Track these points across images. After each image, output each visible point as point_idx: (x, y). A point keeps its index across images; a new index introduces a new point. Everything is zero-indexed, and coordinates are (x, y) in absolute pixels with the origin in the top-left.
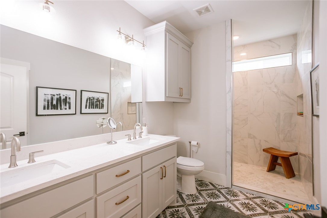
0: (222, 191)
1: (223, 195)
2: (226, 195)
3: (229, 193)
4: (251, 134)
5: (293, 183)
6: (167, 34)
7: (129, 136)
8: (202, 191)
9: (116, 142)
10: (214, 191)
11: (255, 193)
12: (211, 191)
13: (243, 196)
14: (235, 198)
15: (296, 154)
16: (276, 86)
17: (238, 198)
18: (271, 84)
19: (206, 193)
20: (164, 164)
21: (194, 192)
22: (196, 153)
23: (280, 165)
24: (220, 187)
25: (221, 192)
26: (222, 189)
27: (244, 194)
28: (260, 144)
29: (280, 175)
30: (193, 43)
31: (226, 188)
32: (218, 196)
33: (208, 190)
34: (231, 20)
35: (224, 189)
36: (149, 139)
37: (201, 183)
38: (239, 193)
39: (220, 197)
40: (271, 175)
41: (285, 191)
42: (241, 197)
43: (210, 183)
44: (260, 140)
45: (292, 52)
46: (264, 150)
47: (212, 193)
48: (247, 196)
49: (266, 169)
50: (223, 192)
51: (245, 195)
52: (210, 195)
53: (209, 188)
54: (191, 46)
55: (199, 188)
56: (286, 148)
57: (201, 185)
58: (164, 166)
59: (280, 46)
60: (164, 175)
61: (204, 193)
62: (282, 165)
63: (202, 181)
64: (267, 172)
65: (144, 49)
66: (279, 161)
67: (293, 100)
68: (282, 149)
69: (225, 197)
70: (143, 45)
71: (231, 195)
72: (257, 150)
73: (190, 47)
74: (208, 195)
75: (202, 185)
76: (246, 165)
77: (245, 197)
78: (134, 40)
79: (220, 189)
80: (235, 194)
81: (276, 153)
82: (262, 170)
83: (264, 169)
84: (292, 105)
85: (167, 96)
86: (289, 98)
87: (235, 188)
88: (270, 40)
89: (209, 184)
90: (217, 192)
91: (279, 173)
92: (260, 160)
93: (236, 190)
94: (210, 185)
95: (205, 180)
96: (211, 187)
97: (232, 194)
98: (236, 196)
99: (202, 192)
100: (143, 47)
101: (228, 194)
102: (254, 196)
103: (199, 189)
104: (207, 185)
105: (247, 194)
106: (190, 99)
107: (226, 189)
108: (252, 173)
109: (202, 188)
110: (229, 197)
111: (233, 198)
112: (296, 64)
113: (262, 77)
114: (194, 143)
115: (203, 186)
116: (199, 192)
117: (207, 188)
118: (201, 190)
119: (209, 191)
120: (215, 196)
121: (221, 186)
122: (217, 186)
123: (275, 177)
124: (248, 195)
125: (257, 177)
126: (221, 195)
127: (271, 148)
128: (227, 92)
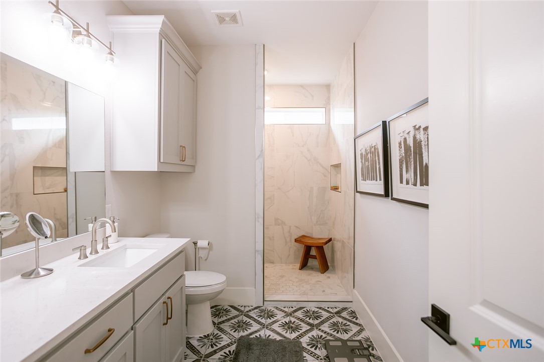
0: (252, 314)
1: (255, 320)
2: (258, 319)
3: (262, 314)
4: (278, 219)
5: (329, 277)
6: (163, 41)
7: (82, 248)
8: (222, 323)
9: (51, 270)
10: (240, 318)
11: (294, 304)
12: (236, 320)
13: (281, 312)
14: (273, 320)
15: (330, 240)
16: (309, 150)
17: (276, 318)
18: (303, 147)
19: (230, 326)
20: (167, 295)
21: (209, 329)
22: (206, 260)
23: (314, 257)
24: (247, 309)
25: (250, 317)
26: (250, 311)
27: (281, 310)
28: (289, 232)
29: (314, 271)
30: (201, 68)
31: (256, 308)
32: (248, 325)
33: (231, 319)
34: (264, 45)
35: (254, 311)
36: (125, 248)
37: (217, 310)
38: (276, 310)
39: (251, 325)
40: (304, 274)
41: (324, 291)
42: (279, 315)
43: (231, 306)
44: (290, 227)
45: (325, 108)
46: (296, 241)
47: (239, 323)
48: (286, 312)
49: (298, 265)
50: (254, 316)
51: (283, 311)
52: (236, 326)
53: (232, 315)
54: (197, 72)
55: (216, 320)
56: (319, 233)
57: (217, 313)
58: (169, 298)
59: (313, 96)
60: (169, 316)
61: (226, 327)
62: (317, 257)
63: (217, 306)
64: (300, 271)
65: (112, 60)
66: (313, 252)
67: (327, 170)
68: (315, 236)
69: (259, 323)
70: (109, 51)
71: (266, 316)
72: (286, 242)
73: (195, 72)
74: (233, 327)
75: (219, 313)
76: (272, 265)
77: (284, 314)
78: (91, 36)
79: (247, 312)
80: (270, 314)
81: (310, 242)
82: (293, 269)
83: (295, 267)
84: (325, 176)
85: (162, 161)
86: (323, 167)
87: (268, 305)
88: (302, 86)
89: (229, 308)
90: (245, 319)
91: (312, 269)
92: (289, 255)
93: (269, 307)
94: (232, 309)
95: (222, 304)
96: (234, 313)
97: (266, 314)
98: (272, 316)
99: (222, 326)
100: (109, 56)
101: (261, 316)
102: (294, 309)
103: (216, 322)
104: (227, 311)
105: (284, 309)
106: (193, 167)
107: (256, 310)
108: (282, 277)
109: (220, 318)
110: (263, 321)
111: (269, 321)
112: (329, 123)
113: (293, 136)
114: (202, 243)
115: (221, 314)
116: (217, 326)
117: (229, 317)
118: (220, 323)
119: (232, 321)
120: (244, 325)
121: (249, 306)
122: (242, 309)
123: (310, 275)
124: (286, 309)
125: (291, 280)
126: (252, 322)
127: (304, 236)
128: (257, 157)
